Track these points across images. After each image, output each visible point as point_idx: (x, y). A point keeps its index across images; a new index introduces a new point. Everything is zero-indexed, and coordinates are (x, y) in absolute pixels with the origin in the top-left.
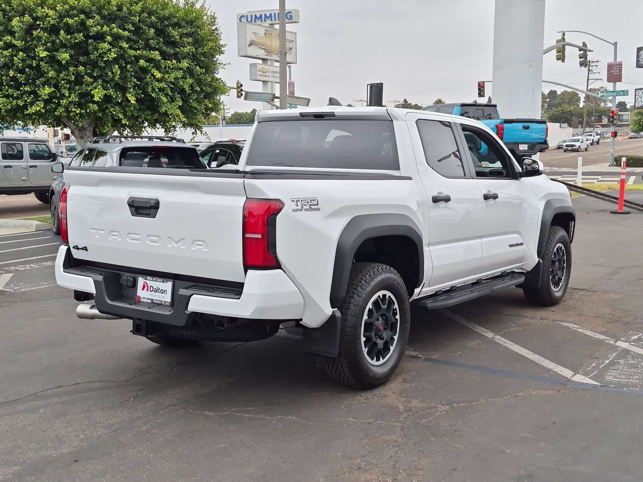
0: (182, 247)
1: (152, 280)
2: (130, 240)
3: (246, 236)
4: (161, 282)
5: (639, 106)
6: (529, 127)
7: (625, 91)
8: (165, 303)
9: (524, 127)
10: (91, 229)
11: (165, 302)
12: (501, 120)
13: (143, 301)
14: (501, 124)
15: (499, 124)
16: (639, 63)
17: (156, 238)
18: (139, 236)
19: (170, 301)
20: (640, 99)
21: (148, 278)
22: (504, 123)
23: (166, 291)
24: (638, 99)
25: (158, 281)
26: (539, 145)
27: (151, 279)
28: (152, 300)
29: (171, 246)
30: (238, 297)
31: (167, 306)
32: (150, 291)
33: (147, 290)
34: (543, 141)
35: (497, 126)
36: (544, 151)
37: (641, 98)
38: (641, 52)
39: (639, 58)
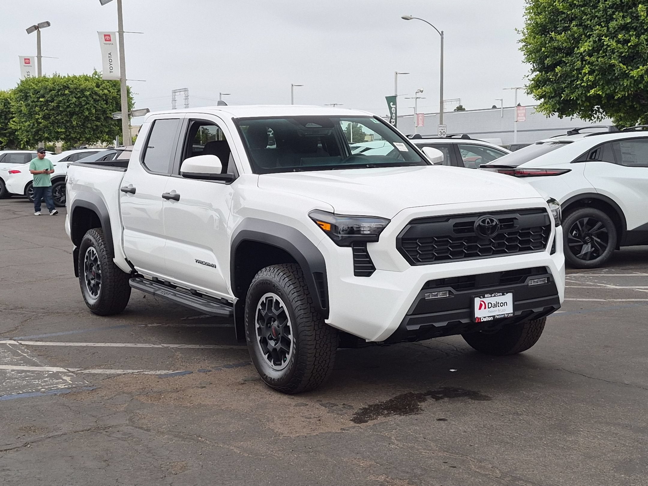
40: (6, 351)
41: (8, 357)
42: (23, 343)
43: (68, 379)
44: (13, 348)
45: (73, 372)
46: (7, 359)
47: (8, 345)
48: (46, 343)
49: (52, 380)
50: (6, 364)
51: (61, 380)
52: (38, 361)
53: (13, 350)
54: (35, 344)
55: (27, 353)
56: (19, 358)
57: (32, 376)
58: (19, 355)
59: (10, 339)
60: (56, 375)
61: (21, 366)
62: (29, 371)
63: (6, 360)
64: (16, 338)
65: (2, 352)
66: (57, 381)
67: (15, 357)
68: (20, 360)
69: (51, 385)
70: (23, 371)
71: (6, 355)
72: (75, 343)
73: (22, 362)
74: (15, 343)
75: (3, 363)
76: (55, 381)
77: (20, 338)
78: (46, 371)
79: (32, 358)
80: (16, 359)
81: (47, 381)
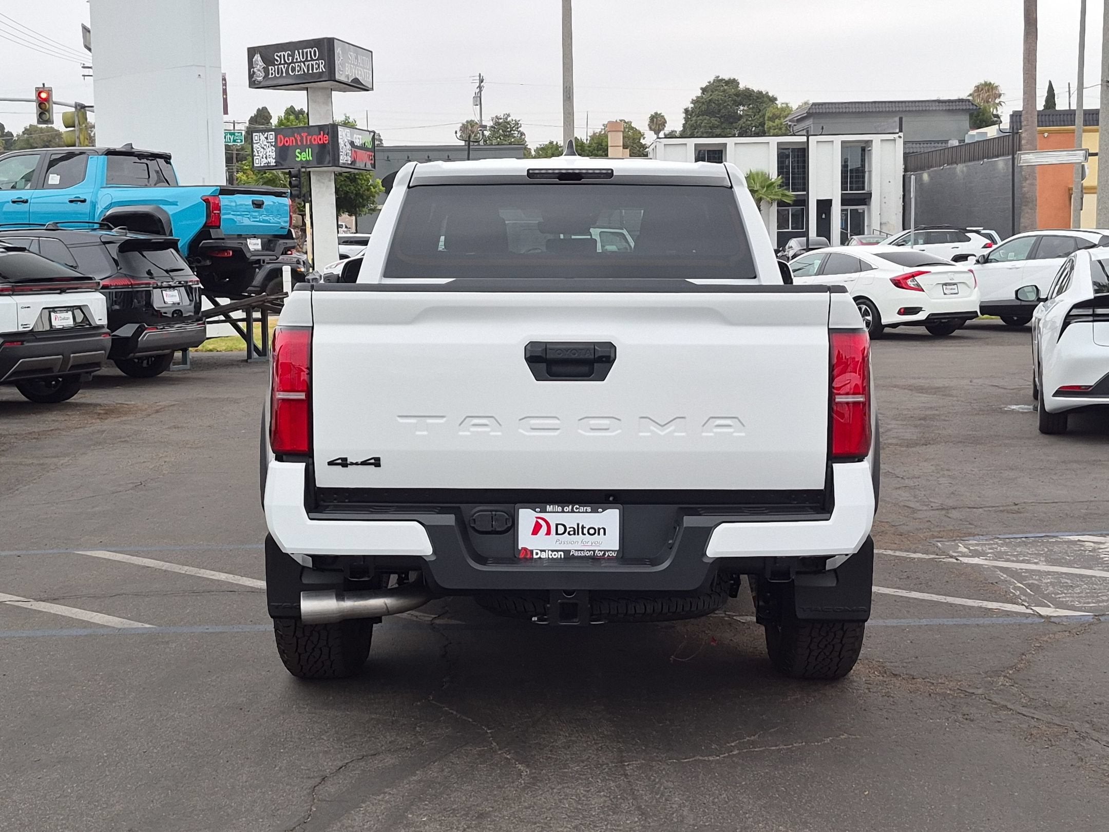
0: (676, 434)
1: (563, 512)
2: (527, 432)
3: (837, 400)
4: (586, 512)
5: (262, 165)
6: (263, 204)
7: (236, 134)
8: (604, 554)
9: (255, 204)
10: (399, 416)
11: (605, 551)
12: (215, 188)
13: (540, 558)
14: (214, 196)
15: (210, 196)
16: (253, 79)
17: (607, 421)
18: (557, 421)
19: (617, 548)
20: (262, 150)
21: (549, 508)
22: (220, 194)
23: (604, 529)
24: (258, 151)
25: (579, 512)
26: (281, 241)
27: (560, 509)
28: (567, 552)
29: (649, 434)
30: (827, 516)
31: (609, 558)
32: (557, 534)
33: (548, 533)
34: (285, 232)
35: (206, 201)
36: (289, 252)
37: (263, 148)
38: (256, 57)
39: (254, 68)
40: (1053, 595)
41: (1048, 583)
42: (1022, 609)
43: (962, 549)
44: (1040, 599)
45: (952, 557)
46: (1049, 581)
47: (1052, 605)
48: (980, 604)
49: (982, 550)
50: (1049, 573)
51: (971, 548)
52: (999, 572)
53: (1039, 595)
54: (1001, 604)
55: (1016, 588)
56: (1030, 580)
57: (1009, 555)
58: (1029, 586)
59: (1048, 617)
60: (976, 554)
61: (1026, 569)
62: (1013, 561)
63: (1049, 578)
64: (1037, 620)
65: (1059, 594)
66: (976, 548)
67: (1036, 582)
68: (1026, 577)
69: (985, 544)
70: (1023, 561)
71: (1051, 588)
72: (929, 598)
73: (1023, 574)
74: (1039, 610)
75: (1052, 574)
76: (979, 548)
77: (1030, 620)
78: (990, 560)
79: (1008, 578)
80: (1033, 579)
81: (990, 549)
